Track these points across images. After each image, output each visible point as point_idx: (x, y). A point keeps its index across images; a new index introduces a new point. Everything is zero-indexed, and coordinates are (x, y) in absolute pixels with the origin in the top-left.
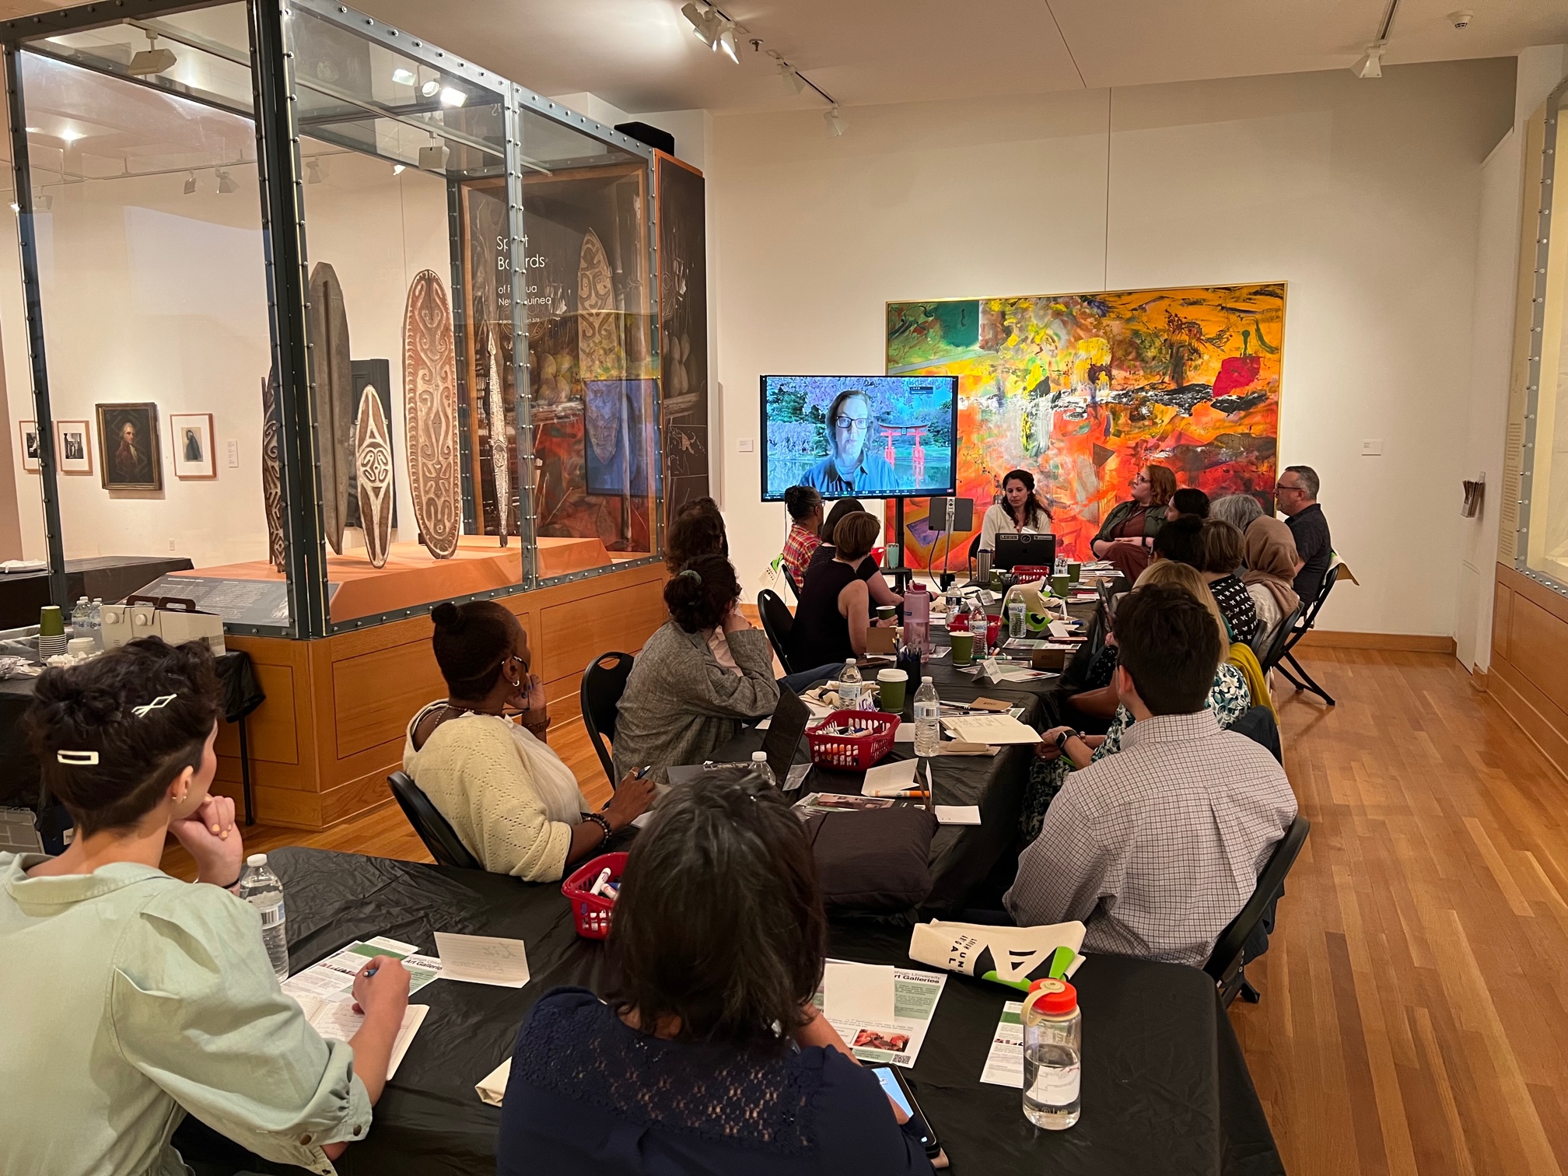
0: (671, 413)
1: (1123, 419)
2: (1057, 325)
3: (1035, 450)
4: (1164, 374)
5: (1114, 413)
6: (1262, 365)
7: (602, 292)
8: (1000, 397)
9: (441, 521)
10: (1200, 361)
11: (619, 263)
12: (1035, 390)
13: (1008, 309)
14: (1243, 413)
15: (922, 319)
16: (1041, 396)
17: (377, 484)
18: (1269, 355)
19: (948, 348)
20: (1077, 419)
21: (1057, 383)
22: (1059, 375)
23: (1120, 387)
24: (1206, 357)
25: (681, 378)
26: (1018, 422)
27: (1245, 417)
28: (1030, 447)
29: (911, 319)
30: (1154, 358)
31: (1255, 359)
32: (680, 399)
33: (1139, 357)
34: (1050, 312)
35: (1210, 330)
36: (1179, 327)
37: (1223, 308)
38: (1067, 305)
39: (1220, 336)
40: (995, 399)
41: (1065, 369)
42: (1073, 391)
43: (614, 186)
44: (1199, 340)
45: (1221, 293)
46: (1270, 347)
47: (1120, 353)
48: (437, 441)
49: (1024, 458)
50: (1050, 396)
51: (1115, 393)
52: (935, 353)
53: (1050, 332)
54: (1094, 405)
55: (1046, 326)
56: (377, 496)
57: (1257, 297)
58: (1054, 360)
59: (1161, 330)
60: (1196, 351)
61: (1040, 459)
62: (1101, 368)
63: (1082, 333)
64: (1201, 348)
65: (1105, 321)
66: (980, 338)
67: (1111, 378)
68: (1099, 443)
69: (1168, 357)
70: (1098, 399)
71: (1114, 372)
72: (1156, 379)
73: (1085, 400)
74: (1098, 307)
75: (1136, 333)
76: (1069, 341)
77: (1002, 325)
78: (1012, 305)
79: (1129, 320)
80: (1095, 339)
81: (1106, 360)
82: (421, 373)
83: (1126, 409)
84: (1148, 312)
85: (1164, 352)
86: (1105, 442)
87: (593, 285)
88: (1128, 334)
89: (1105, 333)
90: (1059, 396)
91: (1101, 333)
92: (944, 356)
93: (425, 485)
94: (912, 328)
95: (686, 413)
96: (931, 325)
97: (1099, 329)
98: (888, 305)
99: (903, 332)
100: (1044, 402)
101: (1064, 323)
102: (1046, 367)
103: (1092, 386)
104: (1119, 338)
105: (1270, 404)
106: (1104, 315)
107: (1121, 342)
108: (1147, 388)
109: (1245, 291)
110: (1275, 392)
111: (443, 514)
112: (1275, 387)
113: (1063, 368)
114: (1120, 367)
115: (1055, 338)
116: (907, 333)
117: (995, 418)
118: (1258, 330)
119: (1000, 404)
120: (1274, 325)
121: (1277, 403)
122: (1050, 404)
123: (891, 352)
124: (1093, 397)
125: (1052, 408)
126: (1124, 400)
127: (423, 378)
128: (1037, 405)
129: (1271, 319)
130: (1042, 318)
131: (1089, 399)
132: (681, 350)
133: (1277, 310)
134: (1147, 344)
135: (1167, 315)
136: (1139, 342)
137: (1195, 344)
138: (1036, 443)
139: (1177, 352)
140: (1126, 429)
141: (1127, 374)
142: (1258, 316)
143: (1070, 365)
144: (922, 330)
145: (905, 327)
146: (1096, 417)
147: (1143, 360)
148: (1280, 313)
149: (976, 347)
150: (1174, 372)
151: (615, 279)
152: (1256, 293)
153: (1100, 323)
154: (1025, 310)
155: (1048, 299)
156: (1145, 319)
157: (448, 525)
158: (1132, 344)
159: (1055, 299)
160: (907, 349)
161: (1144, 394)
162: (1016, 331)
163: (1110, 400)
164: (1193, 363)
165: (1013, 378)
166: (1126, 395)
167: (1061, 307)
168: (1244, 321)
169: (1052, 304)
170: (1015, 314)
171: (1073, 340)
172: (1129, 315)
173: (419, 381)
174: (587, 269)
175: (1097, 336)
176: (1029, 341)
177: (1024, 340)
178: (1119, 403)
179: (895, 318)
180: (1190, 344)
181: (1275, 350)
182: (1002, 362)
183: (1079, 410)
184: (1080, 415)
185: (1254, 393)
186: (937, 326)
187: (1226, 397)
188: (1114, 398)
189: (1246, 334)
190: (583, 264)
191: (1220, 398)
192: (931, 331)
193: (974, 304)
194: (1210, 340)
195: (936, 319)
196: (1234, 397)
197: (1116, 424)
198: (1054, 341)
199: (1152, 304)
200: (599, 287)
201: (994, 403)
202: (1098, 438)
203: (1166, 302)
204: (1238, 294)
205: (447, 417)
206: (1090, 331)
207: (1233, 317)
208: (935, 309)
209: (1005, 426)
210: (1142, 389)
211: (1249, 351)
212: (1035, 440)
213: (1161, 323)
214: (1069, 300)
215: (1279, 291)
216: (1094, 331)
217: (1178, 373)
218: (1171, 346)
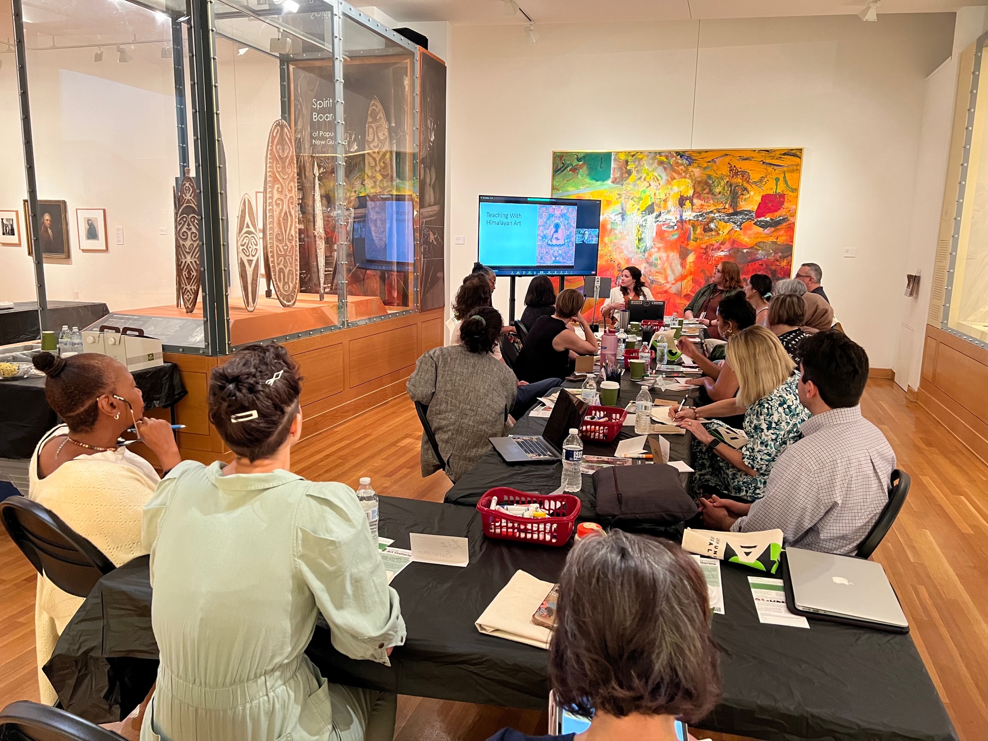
0: (424, 218)
1: (699, 230)
2: (660, 169)
3: (643, 248)
4: (726, 203)
5: (694, 226)
6: (786, 199)
7: (382, 138)
8: (623, 215)
9: (287, 283)
10: (748, 196)
11: (393, 120)
12: (645, 211)
13: (630, 158)
14: (773, 229)
15: (575, 163)
16: (649, 214)
17: (251, 258)
18: (791, 194)
19: (591, 182)
20: (671, 230)
21: (659, 207)
22: (660, 202)
23: (698, 210)
24: (752, 193)
25: (430, 196)
26: (633, 231)
27: (774, 231)
28: (640, 247)
29: (569, 162)
30: (720, 193)
31: (782, 196)
32: (429, 209)
33: (711, 192)
34: (656, 161)
35: (755, 177)
36: (736, 174)
37: (764, 163)
38: (667, 157)
39: (761, 181)
40: (620, 215)
41: (664, 198)
42: (669, 212)
43: (391, 69)
44: (748, 182)
45: (763, 153)
46: (792, 188)
47: (699, 189)
48: (286, 232)
49: (637, 253)
50: (654, 214)
51: (695, 214)
52: (583, 185)
53: (656, 174)
54: (682, 221)
55: (654, 170)
56: (250, 265)
57: (786, 156)
58: (657, 192)
59: (724, 175)
60: (746, 189)
61: (646, 255)
62: (687, 199)
63: (675, 176)
64: (749, 188)
65: (690, 168)
66: (612, 176)
67: (692, 205)
68: (684, 245)
69: (729, 192)
70: (684, 218)
71: (695, 201)
72: (720, 207)
73: (676, 218)
74: (687, 159)
75: (709, 177)
76: (667, 180)
77: (626, 168)
78: (633, 156)
79: (705, 168)
80: (683, 180)
81: (690, 193)
82: (276, 186)
83: (701, 224)
84: (717, 163)
85: (726, 189)
86: (687, 245)
87: (376, 133)
88: (705, 177)
89: (690, 176)
90: (660, 215)
91: (688, 176)
92: (588, 187)
93: (278, 260)
94: (569, 169)
95: (432, 218)
96: (581, 167)
97: (686, 174)
98: (554, 153)
99: (563, 171)
100: (651, 218)
101: (665, 169)
102: (653, 196)
103: (681, 209)
104: (699, 179)
105: (790, 224)
106: (690, 164)
107: (699, 182)
108: (715, 211)
109: (778, 153)
110: (793, 216)
111: (288, 280)
113: (663, 197)
114: (699, 198)
115: (659, 178)
116: (565, 171)
117: (619, 228)
118: (785, 177)
119: (623, 219)
120: (795, 175)
121: (794, 224)
122: (654, 220)
123: (555, 183)
124: (681, 216)
125: (655, 222)
126: (700, 219)
127: (277, 190)
128: (646, 220)
129: (793, 171)
130: (651, 165)
131: (678, 217)
132: (431, 177)
133: (797, 165)
134: (716, 184)
135: (729, 166)
136: (711, 182)
137: (745, 184)
138: (644, 244)
139: (734, 190)
140: (701, 237)
141: (703, 203)
142: (785, 169)
143: (667, 195)
144: (574, 170)
145: (564, 167)
146: (682, 229)
147: (713, 194)
148: (799, 167)
149: (609, 182)
150: (732, 202)
151: (390, 129)
152: (784, 154)
153: (687, 169)
154: (641, 159)
155: (656, 153)
156: (715, 168)
157: (291, 285)
158: (707, 183)
159: (660, 153)
160: (565, 182)
161: (712, 215)
162: (634, 173)
163: (691, 218)
164: (744, 197)
165: (632, 202)
166: (701, 215)
167: (664, 159)
168: (777, 172)
169: (658, 156)
170: (634, 162)
171: (670, 179)
172: (705, 165)
173: (275, 192)
174: (372, 122)
175: (685, 178)
176: (642, 179)
177: (640, 178)
178: (697, 220)
179: (558, 161)
180: (742, 185)
181: (795, 190)
182: (625, 192)
183: (672, 224)
184: (673, 227)
185: (780, 216)
186: (585, 168)
187: (763, 219)
188: (694, 217)
189: (777, 180)
190: (370, 120)
191: (759, 219)
192: (581, 170)
193: (609, 155)
194: (755, 183)
195: (584, 163)
196: (768, 219)
197: (695, 234)
198: (658, 180)
199: (720, 159)
200: (380, 134)
201: (619, 218)
202: (683, 242)
203: (729, 158)
204: (773, 154)
205: (291, 215)
206: (681, 174)
207: (770, 169)
208: (584, 157)
209: (625, 232)
210: (711, 212)
211: (778, 191)
212: (644, 242)
213: (725, 171)
214: (668, 155)
215: (798, 154)
216: (683, 174)
217: (734, 202)
218: (731, 186)
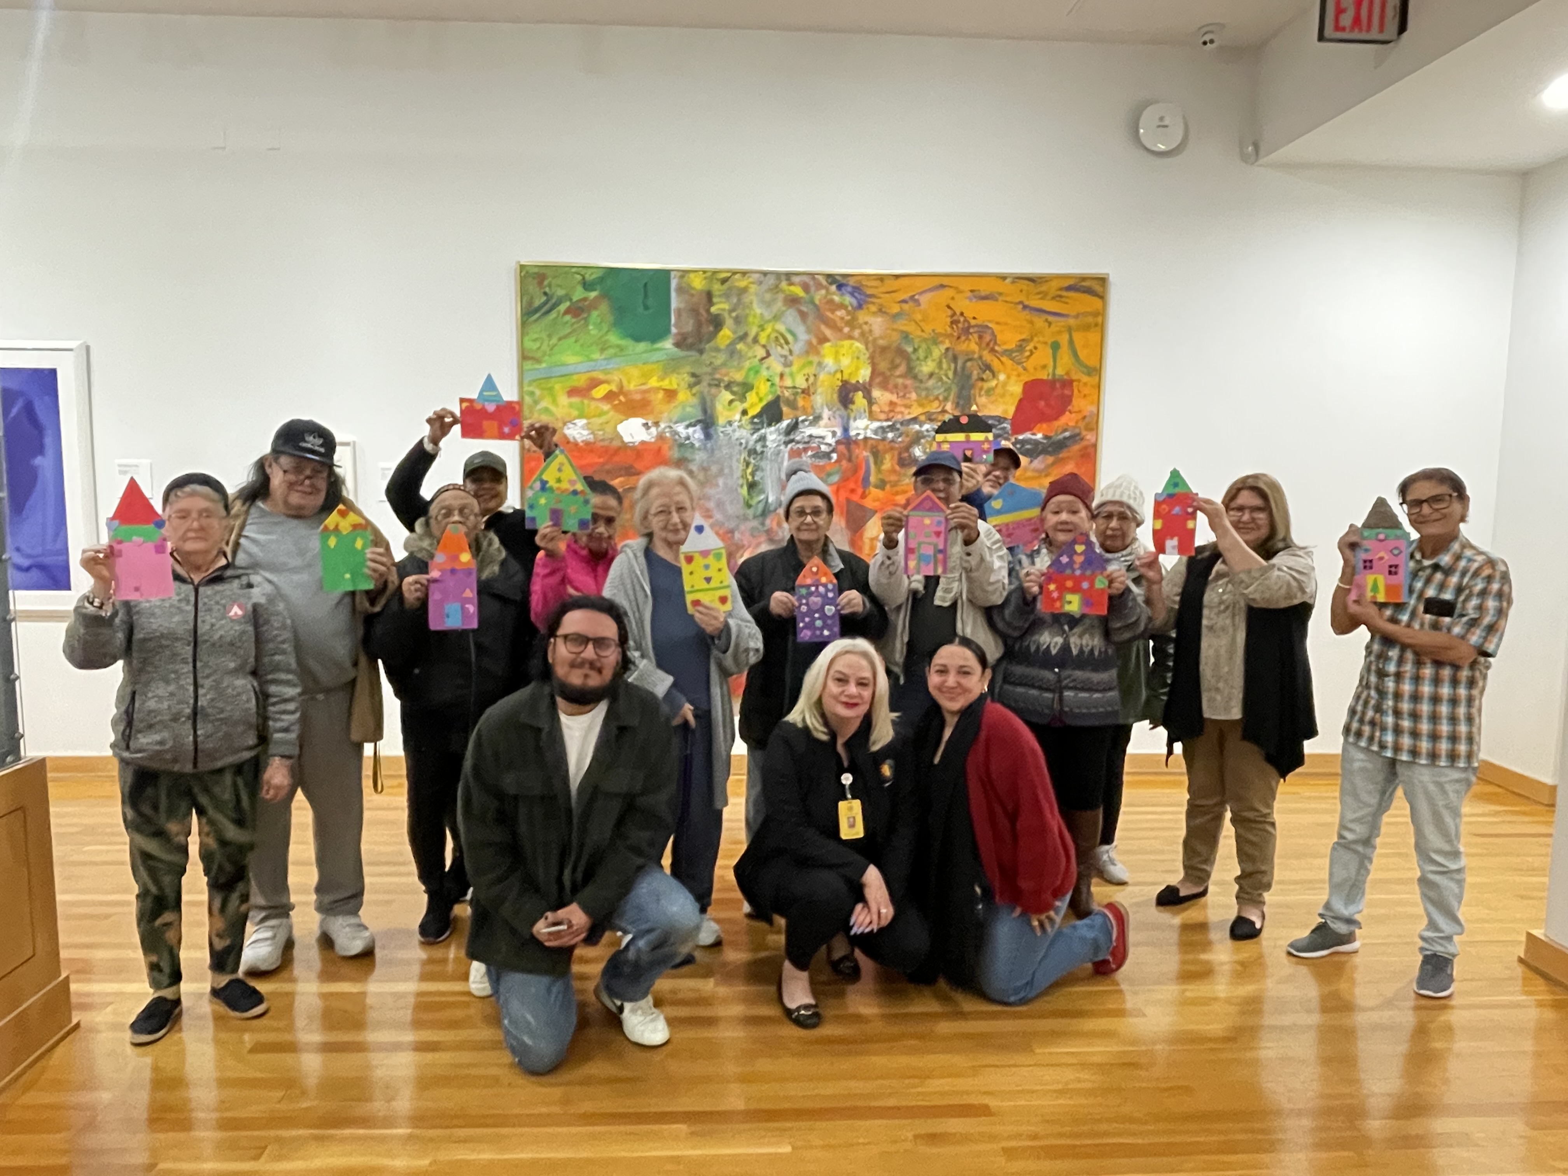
1: (888, 463)
2: (791, 316)
3: (761, 507)
4: (946, 399)
5: (877, 454)
6: (1076, 391)
8: (707, 423)
10: (993, 383)
12: (759, 415)
13: (717, 288)
14: (1050, 459)
15: (579, 294)
16: (770, 425)
18: (1085, 379)
19: (623, 342)
20: (822, 463)
21: (792, 405)
22: (796, 394)
23: (883, 416)
24: (1002, 377)
26: (735, 464)
27: (1053, 464)
28: (753, 502)
29: (561, 292)
30: (931, 375)
31: (1067, 383)
33: (911, 372)
34: (781, 296)
35: (1008, 339)
36: (966, 331)
37: (1025, 307)
38: (806, 288)
39: (1020, 348)
40: (698, 428)
41: (804, 385)
42: (817, 419)
44: (993, 351)
45: (1024, 285)
46: (1086, 367)
47: (883, 366)
49: (745, 518)
50: (785, 424)
51: (876, 425)
52: (602, 350)
53: (781, 327)
54: (847, 442)
55: (776, 318)
57: (1071, 294)
58: (787, 370)
59: (941, 334)
60: (988, 367)
61: (768, 522)
62: (857, 387)
63: (828, 332)
64: (995, 364)
65: (863, 316)
66: (674, 330)
67: (871, 402)
68: (855, 498)
69: (951, 374)
70: (853, 433)
71: (876, 393)
72: (934, 407)
73: (834, 434)
74: (852, 294)
75: (906, 336)
76: (809, 343)
77: (708, 311)
78: (724, 281)
79: (895, 317)
80: (847, 343)
81: (864, 374)
83: (892, 449)
84: (923, 306)
85: (945, 366)
86: (864, 496)
88: (896, 337)
89: (863, 334)
90: (794, 427)
91: (856, 333)
92: (615, 355)
94: (563, 307)
96: (593, 305)
97: (853, 328)
98: (522, 267)
99: (548, 312)
100: (773, 434)
101: (803, 315)
102: (777, 380)
103: (843, 411)
104: (881, 342)
105: (1086, 448)
106: (860, 307)
107: (884, 350)
108: (923, 418)
109: (1054, 284)
110: (1091, 430)
112: (1093, 423)
113: (801, 383)
114: (884, 386)
115: (790, 338)
116: (553, 315)
117: (700, 457)
118: (1071, 342)
119: (708, 436)
120: (1093, 336)
121: (1095, 446)
122: (783, 438)
123: (529, 345)
124: (846, 430)
125: (786, 443)
126: (890, 435)
128: (763, 439)
129: (1087, 328)
130: (768, 305)
131: (839, 432)
133: (1096, 314)
134: (921, 353)
135: (949, 312)
136: (910, 349)
137: (987, 356)
138: (762, 497)
139: (964, 368)
140: (893, 478)
141: (894, 398)
142: (1072, 322)
143: (812, 379)
144: (578, 311)
145: (549, 306)
146: (850, 460)
147: (915, 377)
148: (1100, 319)
149: (668, 344)
150: (959, 396)
152: (1069, 288)
153: (854, 319)
154: (745, 290)
155: (778, 275)
156: (918, 317)
158: (901, 352)
159: (788, 276)
160: (554, 340)
161: (917, 427)
162: (729, 322)
163: (869, 434)
164: (986, 385)
165: (727, 396)
166: (892, 428)
167: (798, 291)
168: (1054, 328)
169: (784, 285)
170: (727, 296)
171: (814, 341)
172: (896, 309)
175: (850, 337)
176: (750, 339)
177: (743, 338)
178: (884, 439)
179: (533, 288)
180: (980, 357)
181: (1096, 371)
182: (709, 369)
183: (824, 448)
184: (827, 455)
185: (1065, 430)
186: (604, 307)
187: (1027, 435)
188: (875, 432)
189: (1055, 347)
191: (1021, 437)
192: (595, 314)
193: (664, 275)
194: (1008, 353)
195: (604, 296)
196: (1039, 436)
197: (879, 471)
198: (787, 343)
199: (929, 295)
201: (696, 434)
202: (853, 491)
203: (948, 293)
204: (1044, 288)
206: (840, 330)
207: (1039, 322)
208: (601, 280)
209: (714, 469)
210: (915, 420)
211: (1060, 372)
212: (762, 491)
213: (941, 323)
214: (810, 280)
215: (1098, 288)
216: (846, 330)
217: (964, 398)
218: (955, 359)
